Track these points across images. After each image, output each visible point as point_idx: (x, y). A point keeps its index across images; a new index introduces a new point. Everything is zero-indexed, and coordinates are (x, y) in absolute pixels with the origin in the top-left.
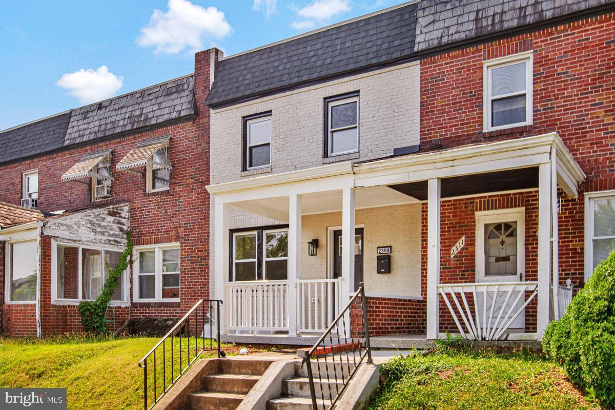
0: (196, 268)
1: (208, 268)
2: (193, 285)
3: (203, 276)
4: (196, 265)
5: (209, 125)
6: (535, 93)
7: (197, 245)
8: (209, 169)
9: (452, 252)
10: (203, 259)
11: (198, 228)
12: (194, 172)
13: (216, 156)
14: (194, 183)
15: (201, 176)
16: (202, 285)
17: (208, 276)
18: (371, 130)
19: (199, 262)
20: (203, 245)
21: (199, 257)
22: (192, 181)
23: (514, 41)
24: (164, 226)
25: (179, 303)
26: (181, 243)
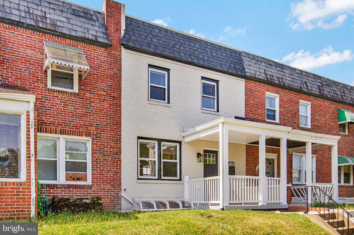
0: (108, 160)
1: (121, 161)
2: (105, 172)
3: (115, 167)
4: (109, 158)
5: (121, 58)
6: (280, 112)
7: (109, 143)
8: (121, 90)
9: (257, 168)
10: (115, 154)
11: (110, 130)
12: (106, 87)
13: (127, 83)
14: (106, 96)
15: (113, 93)
16: (114, 173)
17: (120, 167)
18: (225, 103)
19: (112, 156)
20: (115, 143)
21: (111, 152)
22: (105, 93)
23: (275, 89)
24: (73, 122)
25: (91, 186)
26: (93, 139)
